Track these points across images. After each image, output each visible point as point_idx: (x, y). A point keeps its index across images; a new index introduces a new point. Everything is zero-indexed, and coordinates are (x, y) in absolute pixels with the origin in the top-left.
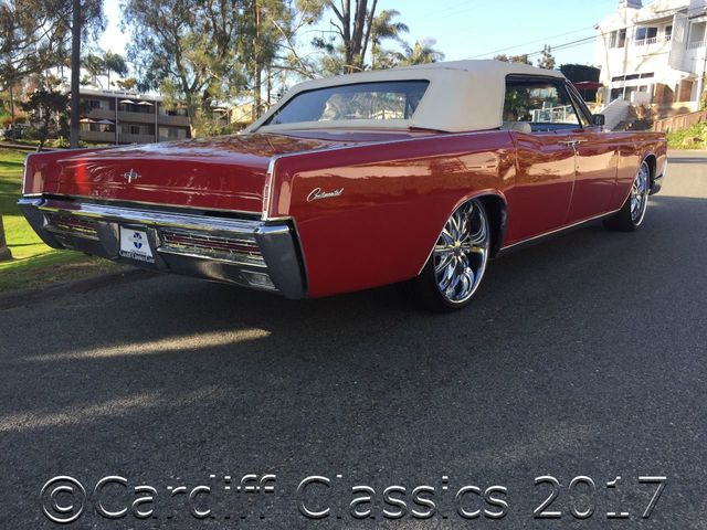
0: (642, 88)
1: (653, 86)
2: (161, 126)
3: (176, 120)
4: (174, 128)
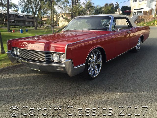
0: (141, 12)
1: (143, 11)
2: (26, 21)
3: (29, 20)
4: (29, 22)
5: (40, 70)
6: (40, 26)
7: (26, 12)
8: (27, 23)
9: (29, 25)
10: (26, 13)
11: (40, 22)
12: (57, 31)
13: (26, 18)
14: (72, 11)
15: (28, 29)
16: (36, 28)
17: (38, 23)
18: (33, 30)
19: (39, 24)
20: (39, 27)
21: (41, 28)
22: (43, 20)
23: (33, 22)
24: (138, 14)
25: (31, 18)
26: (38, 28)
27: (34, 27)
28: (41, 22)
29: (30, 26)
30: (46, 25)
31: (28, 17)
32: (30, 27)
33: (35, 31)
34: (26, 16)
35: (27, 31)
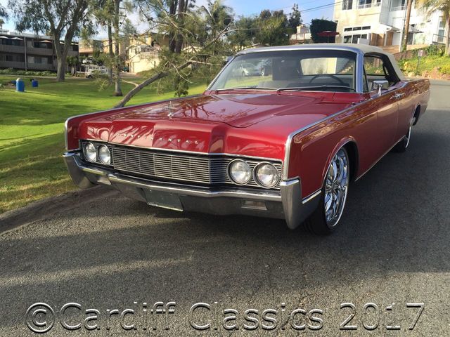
0: (364, 36)
1: (370, 35)
2: (29, 55)
3: (40, 51)
4: (38, 57)
5: (183, 208)
6: (73, 69)
7: (31, 29)
8: (31, 60)
9: (38, 66)
10: (29, 33)
11: (72, 58)
12: (137, 85)
13: (30, 45)
14: (181, 30)
15: (37, 78)
16: (62, 77)
17: (68, 61)
18: (52, 81)
19: (70, 65)
20: (70, 72)
21: (75, 77)
22: (82, 54)
23: (51, 59)
24: (355, 42)
25: (45, 45)
26: (67, 76)
27: (56, 72)
28: (77, 57)
29: (44, 71)
30: (90, 68)
31: (37, 42)
32: (44, 73)
33: (60, 85)
34: (29, 39)
35: (35, 85)
